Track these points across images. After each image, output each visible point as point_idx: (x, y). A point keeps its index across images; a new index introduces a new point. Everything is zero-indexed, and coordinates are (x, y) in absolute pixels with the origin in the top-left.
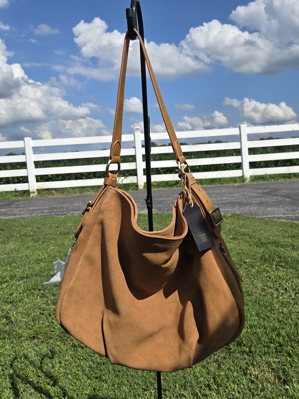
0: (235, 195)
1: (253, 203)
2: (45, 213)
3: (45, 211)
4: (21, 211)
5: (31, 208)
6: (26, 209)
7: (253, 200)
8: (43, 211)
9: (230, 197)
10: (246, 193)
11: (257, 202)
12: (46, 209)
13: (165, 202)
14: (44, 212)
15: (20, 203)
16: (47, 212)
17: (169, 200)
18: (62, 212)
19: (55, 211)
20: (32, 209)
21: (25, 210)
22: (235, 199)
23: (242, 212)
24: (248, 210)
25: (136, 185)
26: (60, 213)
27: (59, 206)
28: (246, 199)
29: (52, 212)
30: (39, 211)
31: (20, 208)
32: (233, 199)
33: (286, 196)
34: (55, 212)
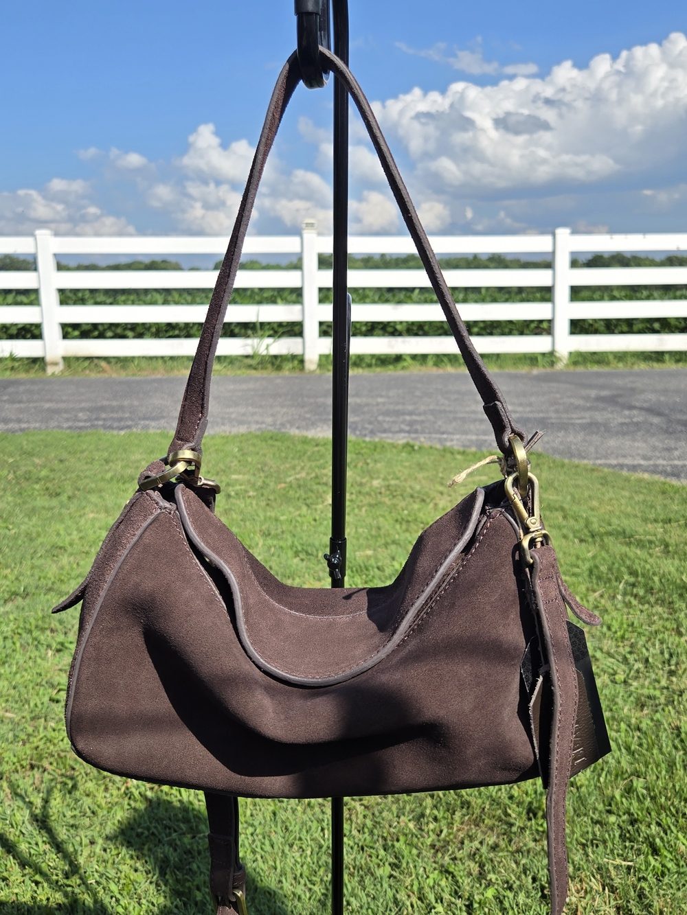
0: (533, 399)
1: (573, 424)
2: (79, 421)
3: (80, 415)
4: (21, 411)
5: (47, 405)
6: (35, 408)
7: (574, 416)
8: (76, 416)
9: (521, 405)
10: (558, 396)
11: (584, 421)
12: (82, 410)
13: (366, 409)
14: (76, 419)
15: (22, 388)
16: (86, 418)
17: (378, 404)
18: (121, 419)
19: (104, 416)
20: (49, 410)
21: (33, 410)
22: (531, 412)
23: (547, 446)
24: (561, 443)
25: (300, 360)
26: (115, 425)
27: (114, 403)
28: (557, 411)
29: (97, 419)
30: (65, 416)
31: (20, 402)
32: (528, 409)
33: (651, 411)
34: (104, 420)
